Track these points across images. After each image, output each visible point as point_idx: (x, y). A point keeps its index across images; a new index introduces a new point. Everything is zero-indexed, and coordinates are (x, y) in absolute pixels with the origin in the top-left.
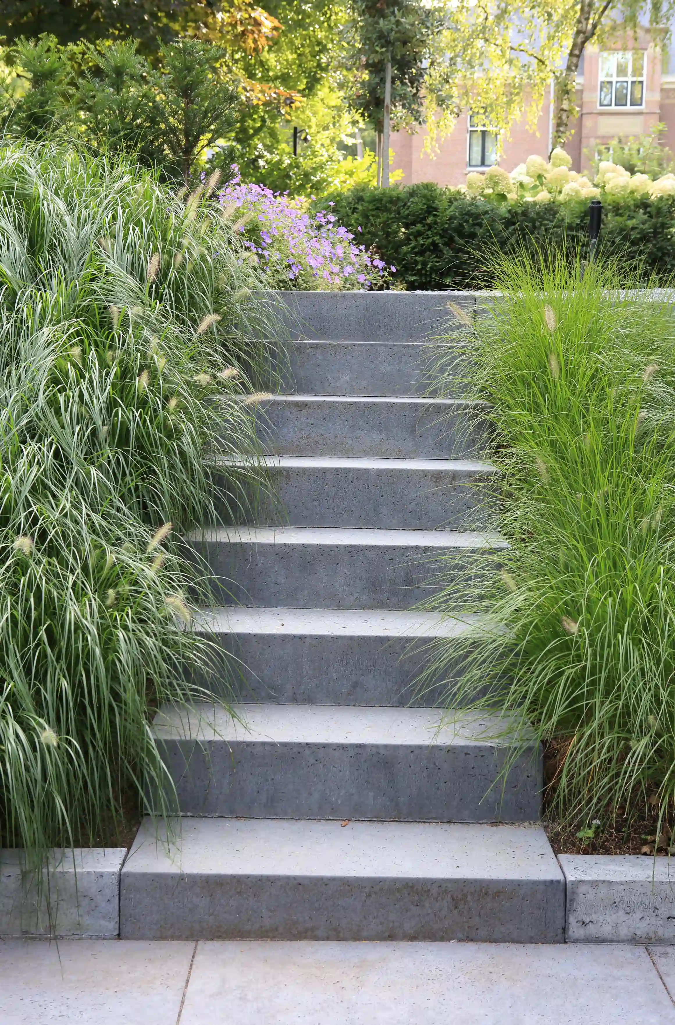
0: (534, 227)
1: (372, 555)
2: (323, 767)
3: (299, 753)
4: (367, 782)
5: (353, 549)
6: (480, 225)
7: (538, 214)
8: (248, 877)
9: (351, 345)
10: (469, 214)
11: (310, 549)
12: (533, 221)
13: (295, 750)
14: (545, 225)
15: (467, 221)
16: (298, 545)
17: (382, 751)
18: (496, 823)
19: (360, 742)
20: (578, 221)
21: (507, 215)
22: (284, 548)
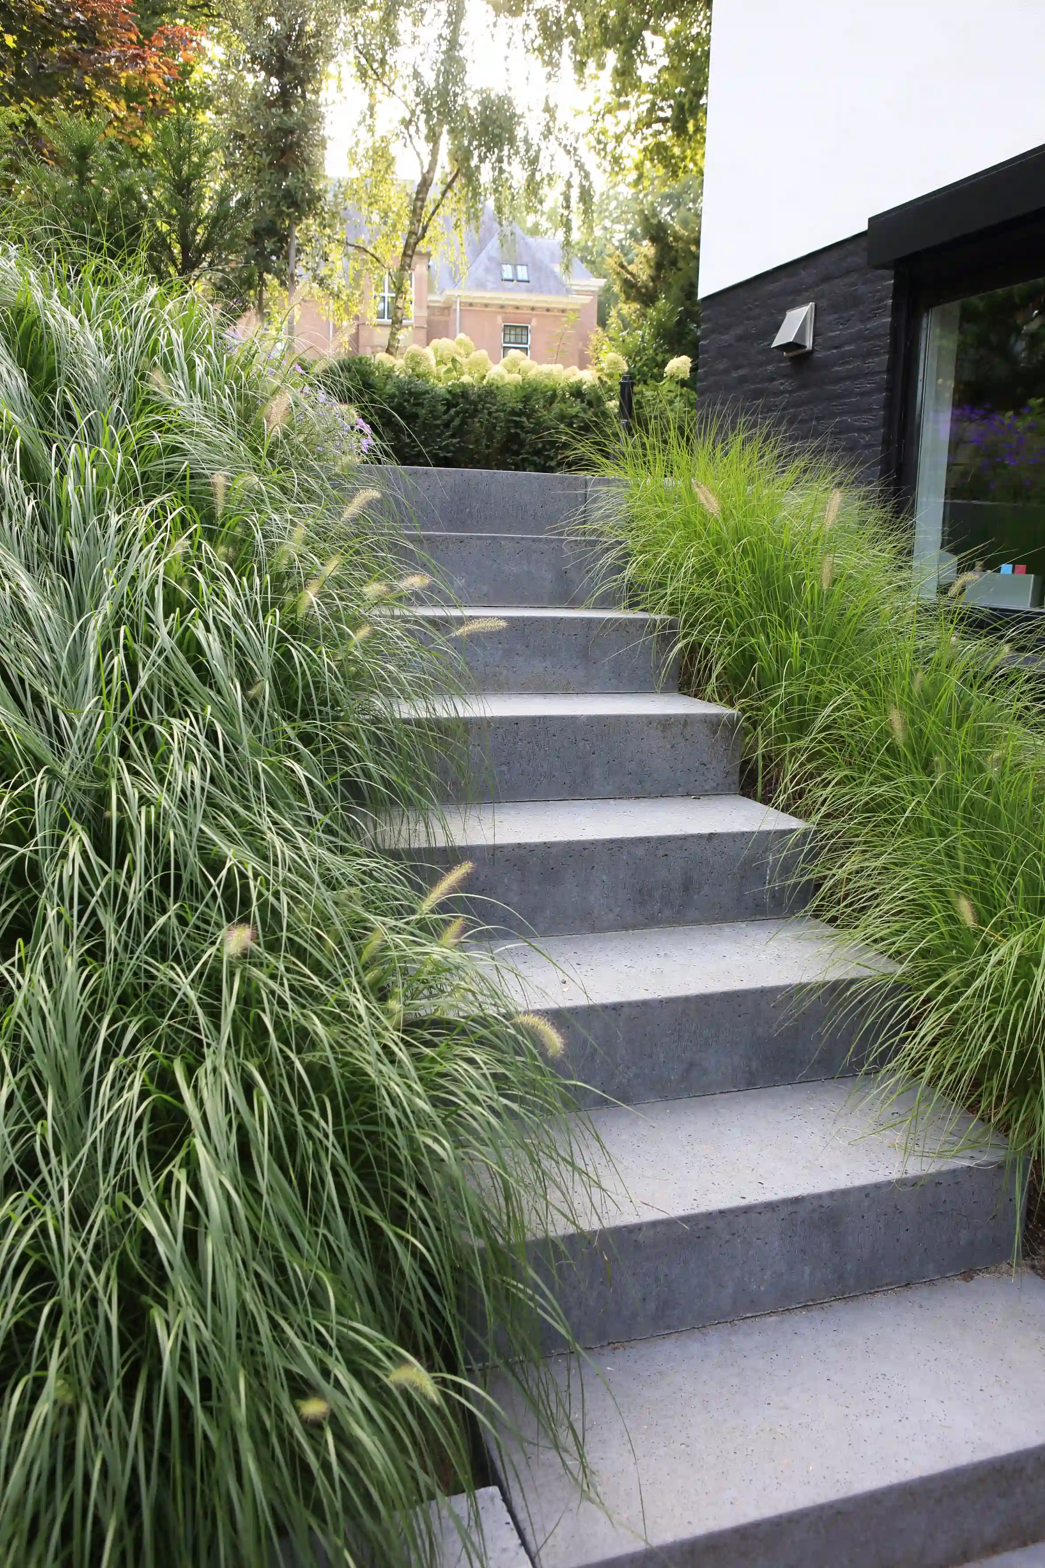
0: (476, 410)
1: (640, 852)
2: (741, 1243)
3: (708, 1228)
4: (803, 1251)
5: (614, 845)
6: (421, 405)
7: (479, 396)
8: (756, 1525)
9: (467, 537)
10: (411, 394)
11: (553, 850)
12: (475, 404)
13: (701, 1226)
14: (488, 409)
15: (408, 401)
16: (537, 845)
17: (827, 1203)
18: (968, 1275)
19: (796, 1194)
20: (520, 406)
21: (448, 396)
22: (517, 850)
